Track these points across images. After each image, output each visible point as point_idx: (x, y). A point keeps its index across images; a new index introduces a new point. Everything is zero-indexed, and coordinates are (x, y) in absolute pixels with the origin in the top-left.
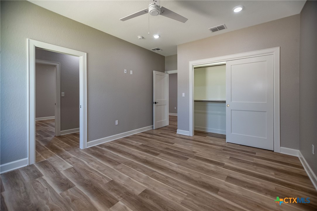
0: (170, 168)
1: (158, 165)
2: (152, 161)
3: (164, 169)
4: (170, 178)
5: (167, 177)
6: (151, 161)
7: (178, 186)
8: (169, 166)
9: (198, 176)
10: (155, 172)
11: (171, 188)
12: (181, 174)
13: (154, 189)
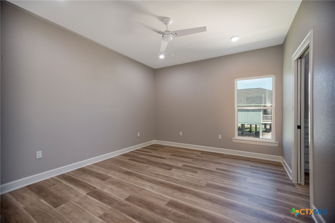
0: (152, 184)
1: (165, 187)
2: (173, 190)
3: (159, 183)
4: (154, 177)
5: (156, 177)
6: (175, 191)
7: (149, 173)
8: (154, 186)
9: (131, 179)
10: (167, 180)
11: (154, 172)
12: (144, 180)
13: (165, 171)
